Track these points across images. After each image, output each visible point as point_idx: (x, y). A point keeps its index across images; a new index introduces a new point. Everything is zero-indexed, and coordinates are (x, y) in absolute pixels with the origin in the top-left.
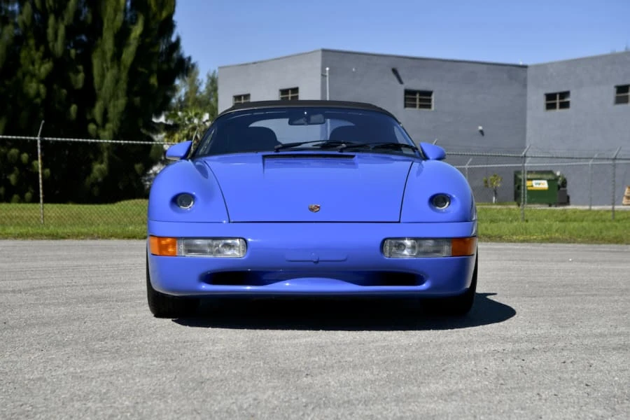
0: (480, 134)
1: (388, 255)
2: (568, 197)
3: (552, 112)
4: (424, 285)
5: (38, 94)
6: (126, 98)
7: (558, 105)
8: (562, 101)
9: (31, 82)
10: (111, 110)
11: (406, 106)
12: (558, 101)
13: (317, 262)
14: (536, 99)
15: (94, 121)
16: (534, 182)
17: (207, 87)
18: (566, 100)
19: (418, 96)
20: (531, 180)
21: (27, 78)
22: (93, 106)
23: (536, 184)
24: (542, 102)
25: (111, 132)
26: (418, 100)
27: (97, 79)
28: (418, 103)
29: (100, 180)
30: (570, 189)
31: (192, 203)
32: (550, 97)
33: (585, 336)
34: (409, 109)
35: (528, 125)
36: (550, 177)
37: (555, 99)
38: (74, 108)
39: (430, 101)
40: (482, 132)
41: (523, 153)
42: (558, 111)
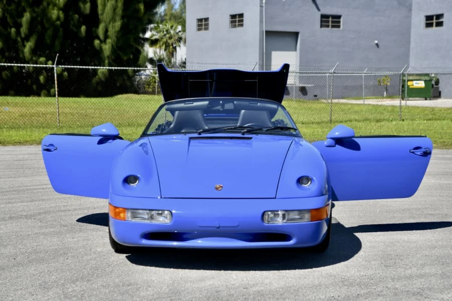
0: (376, 46)
1: (267, 222)
2: (440, 92)
3: (430, 29)
4: (291, 241)
5: (58, 18)
6: (122, 21)
7: (434, 24)
8: (437, 21)
9: (53, 9)
10: (110, 29)
11: (321, 26)
12: (434, 21)
13: (218, 228)
14: (418, 20)
15: (98, 38)
16: (414, 82)
17: (180, 6)
18: (441, 20)
19: (330, 19)
20: (412, 80)
21: (51, 7)
22: (97, 27)
23: (416, 83)
24: (423, 21)
25: (110, 45)
26: (330, 22)
27: (100, 7)
28: (330, 24)
29: (103, 79)
30: (441, 87)
31: (137, 181)
32: (429, 18)
33: (399, 278)
34: (324, 29)
35: (412, 40)
36: (427, 78)
37: (433, 19)
38: (83, 28)
39: (339, 22)
40: (377, 45)
41: (402, 72)
42: (434, 28)
